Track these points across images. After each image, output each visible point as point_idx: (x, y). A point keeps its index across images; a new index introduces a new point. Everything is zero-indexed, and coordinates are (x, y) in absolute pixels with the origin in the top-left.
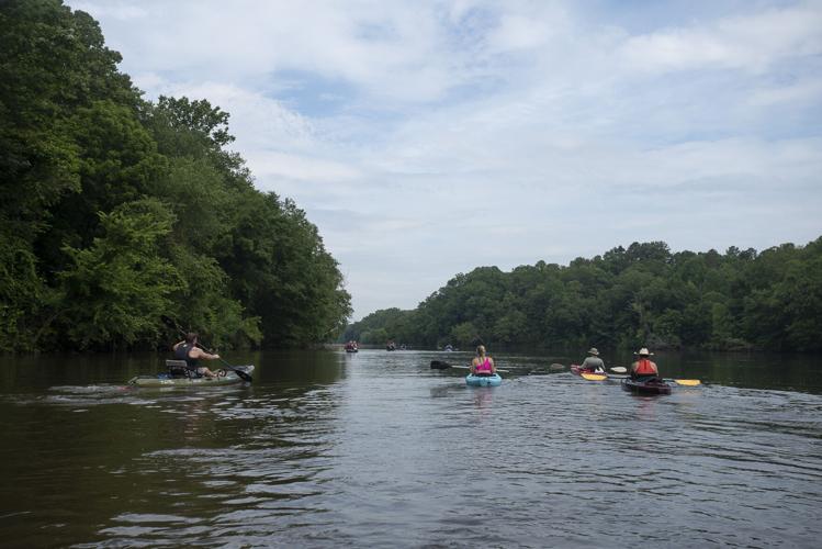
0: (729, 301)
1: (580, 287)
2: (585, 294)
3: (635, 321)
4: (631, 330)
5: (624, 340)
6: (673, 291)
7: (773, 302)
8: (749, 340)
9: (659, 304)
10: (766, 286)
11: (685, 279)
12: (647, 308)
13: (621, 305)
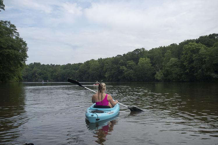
0: (51, 74)
1: (26, 70)
2: (27, 72)
3: (36, 76)
4: (35, 78)
5: (34, 80)
6: (42, 72)
7: (56, 74)
8: (53, 79)
9: (40, 74)
10: (56, 72)
11: (44, 70)
12: (38, 75)
13: (34, 74)
